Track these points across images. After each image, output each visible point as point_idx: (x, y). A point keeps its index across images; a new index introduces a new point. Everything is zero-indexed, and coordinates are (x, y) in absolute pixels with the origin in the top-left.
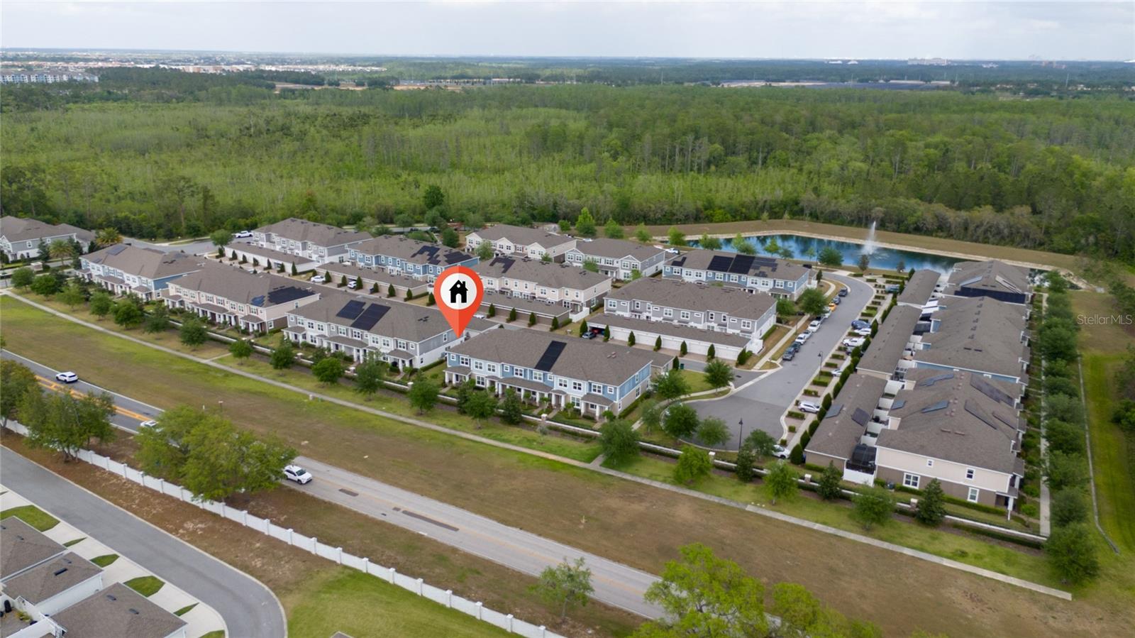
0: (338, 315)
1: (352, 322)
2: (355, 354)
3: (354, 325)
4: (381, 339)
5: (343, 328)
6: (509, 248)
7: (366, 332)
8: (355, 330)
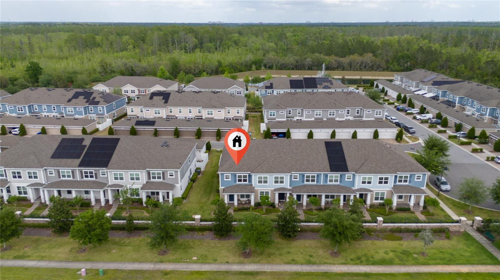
0: (54, 156)
1: (78, 161)
2: (92, 197)
3: (81, 165)
4: (127, 174)
5: (66, 171)
6: (133, 92)
7: (102, 170)
8: (84, 170)
